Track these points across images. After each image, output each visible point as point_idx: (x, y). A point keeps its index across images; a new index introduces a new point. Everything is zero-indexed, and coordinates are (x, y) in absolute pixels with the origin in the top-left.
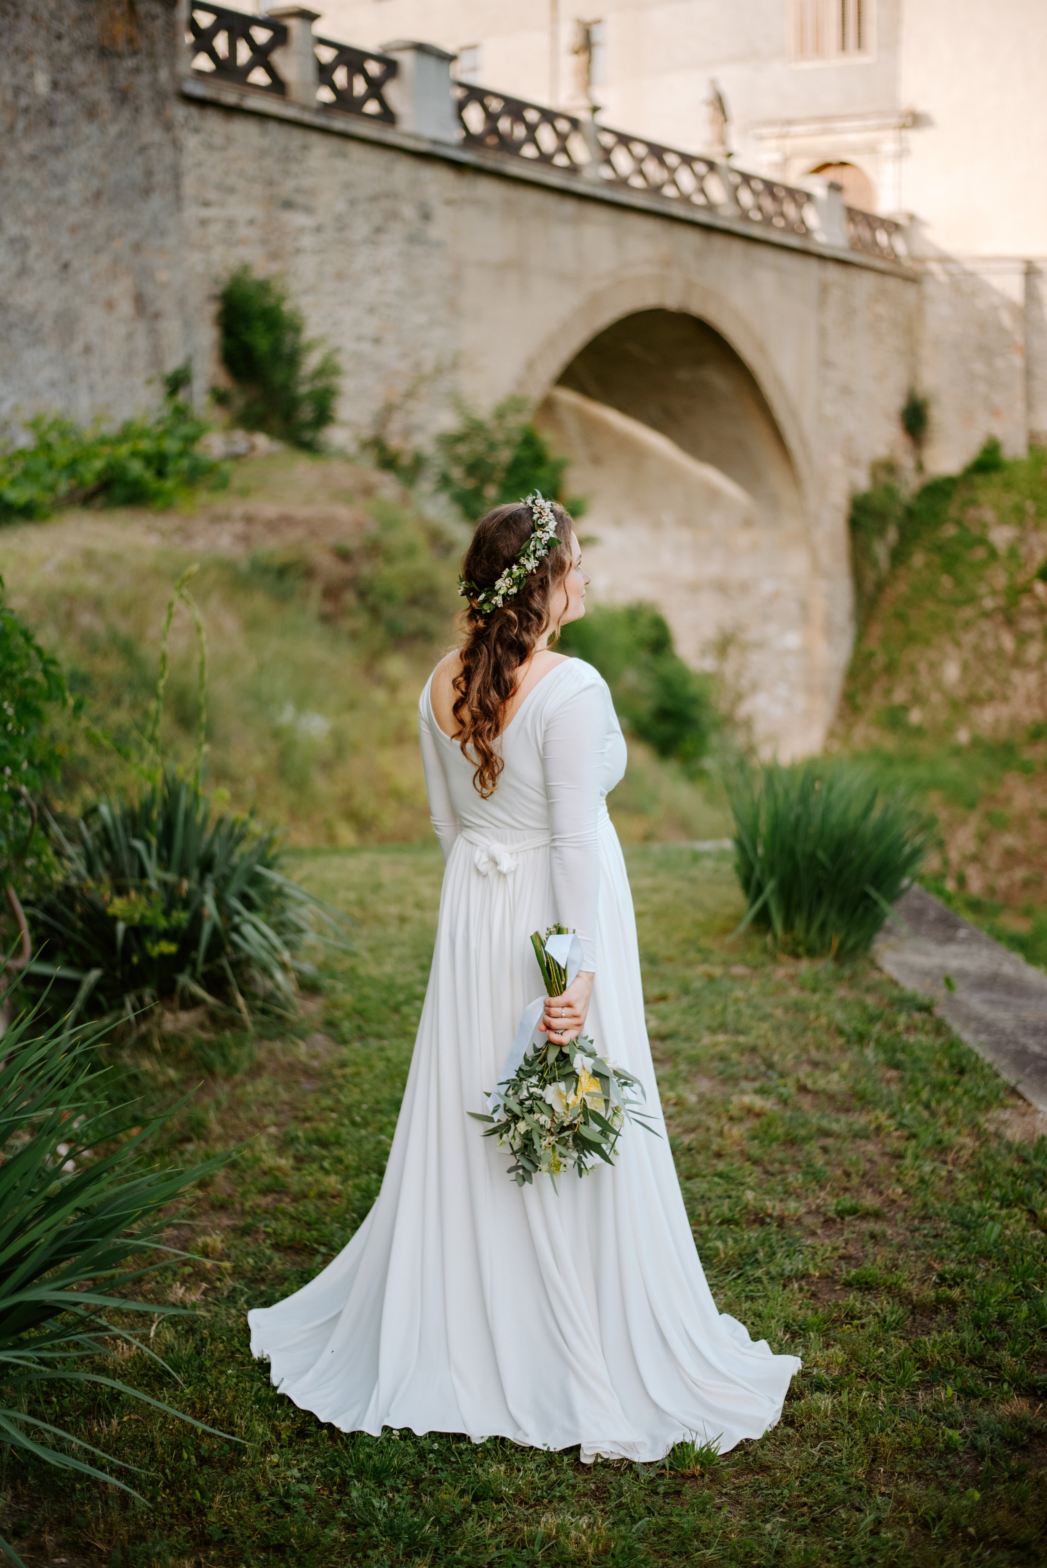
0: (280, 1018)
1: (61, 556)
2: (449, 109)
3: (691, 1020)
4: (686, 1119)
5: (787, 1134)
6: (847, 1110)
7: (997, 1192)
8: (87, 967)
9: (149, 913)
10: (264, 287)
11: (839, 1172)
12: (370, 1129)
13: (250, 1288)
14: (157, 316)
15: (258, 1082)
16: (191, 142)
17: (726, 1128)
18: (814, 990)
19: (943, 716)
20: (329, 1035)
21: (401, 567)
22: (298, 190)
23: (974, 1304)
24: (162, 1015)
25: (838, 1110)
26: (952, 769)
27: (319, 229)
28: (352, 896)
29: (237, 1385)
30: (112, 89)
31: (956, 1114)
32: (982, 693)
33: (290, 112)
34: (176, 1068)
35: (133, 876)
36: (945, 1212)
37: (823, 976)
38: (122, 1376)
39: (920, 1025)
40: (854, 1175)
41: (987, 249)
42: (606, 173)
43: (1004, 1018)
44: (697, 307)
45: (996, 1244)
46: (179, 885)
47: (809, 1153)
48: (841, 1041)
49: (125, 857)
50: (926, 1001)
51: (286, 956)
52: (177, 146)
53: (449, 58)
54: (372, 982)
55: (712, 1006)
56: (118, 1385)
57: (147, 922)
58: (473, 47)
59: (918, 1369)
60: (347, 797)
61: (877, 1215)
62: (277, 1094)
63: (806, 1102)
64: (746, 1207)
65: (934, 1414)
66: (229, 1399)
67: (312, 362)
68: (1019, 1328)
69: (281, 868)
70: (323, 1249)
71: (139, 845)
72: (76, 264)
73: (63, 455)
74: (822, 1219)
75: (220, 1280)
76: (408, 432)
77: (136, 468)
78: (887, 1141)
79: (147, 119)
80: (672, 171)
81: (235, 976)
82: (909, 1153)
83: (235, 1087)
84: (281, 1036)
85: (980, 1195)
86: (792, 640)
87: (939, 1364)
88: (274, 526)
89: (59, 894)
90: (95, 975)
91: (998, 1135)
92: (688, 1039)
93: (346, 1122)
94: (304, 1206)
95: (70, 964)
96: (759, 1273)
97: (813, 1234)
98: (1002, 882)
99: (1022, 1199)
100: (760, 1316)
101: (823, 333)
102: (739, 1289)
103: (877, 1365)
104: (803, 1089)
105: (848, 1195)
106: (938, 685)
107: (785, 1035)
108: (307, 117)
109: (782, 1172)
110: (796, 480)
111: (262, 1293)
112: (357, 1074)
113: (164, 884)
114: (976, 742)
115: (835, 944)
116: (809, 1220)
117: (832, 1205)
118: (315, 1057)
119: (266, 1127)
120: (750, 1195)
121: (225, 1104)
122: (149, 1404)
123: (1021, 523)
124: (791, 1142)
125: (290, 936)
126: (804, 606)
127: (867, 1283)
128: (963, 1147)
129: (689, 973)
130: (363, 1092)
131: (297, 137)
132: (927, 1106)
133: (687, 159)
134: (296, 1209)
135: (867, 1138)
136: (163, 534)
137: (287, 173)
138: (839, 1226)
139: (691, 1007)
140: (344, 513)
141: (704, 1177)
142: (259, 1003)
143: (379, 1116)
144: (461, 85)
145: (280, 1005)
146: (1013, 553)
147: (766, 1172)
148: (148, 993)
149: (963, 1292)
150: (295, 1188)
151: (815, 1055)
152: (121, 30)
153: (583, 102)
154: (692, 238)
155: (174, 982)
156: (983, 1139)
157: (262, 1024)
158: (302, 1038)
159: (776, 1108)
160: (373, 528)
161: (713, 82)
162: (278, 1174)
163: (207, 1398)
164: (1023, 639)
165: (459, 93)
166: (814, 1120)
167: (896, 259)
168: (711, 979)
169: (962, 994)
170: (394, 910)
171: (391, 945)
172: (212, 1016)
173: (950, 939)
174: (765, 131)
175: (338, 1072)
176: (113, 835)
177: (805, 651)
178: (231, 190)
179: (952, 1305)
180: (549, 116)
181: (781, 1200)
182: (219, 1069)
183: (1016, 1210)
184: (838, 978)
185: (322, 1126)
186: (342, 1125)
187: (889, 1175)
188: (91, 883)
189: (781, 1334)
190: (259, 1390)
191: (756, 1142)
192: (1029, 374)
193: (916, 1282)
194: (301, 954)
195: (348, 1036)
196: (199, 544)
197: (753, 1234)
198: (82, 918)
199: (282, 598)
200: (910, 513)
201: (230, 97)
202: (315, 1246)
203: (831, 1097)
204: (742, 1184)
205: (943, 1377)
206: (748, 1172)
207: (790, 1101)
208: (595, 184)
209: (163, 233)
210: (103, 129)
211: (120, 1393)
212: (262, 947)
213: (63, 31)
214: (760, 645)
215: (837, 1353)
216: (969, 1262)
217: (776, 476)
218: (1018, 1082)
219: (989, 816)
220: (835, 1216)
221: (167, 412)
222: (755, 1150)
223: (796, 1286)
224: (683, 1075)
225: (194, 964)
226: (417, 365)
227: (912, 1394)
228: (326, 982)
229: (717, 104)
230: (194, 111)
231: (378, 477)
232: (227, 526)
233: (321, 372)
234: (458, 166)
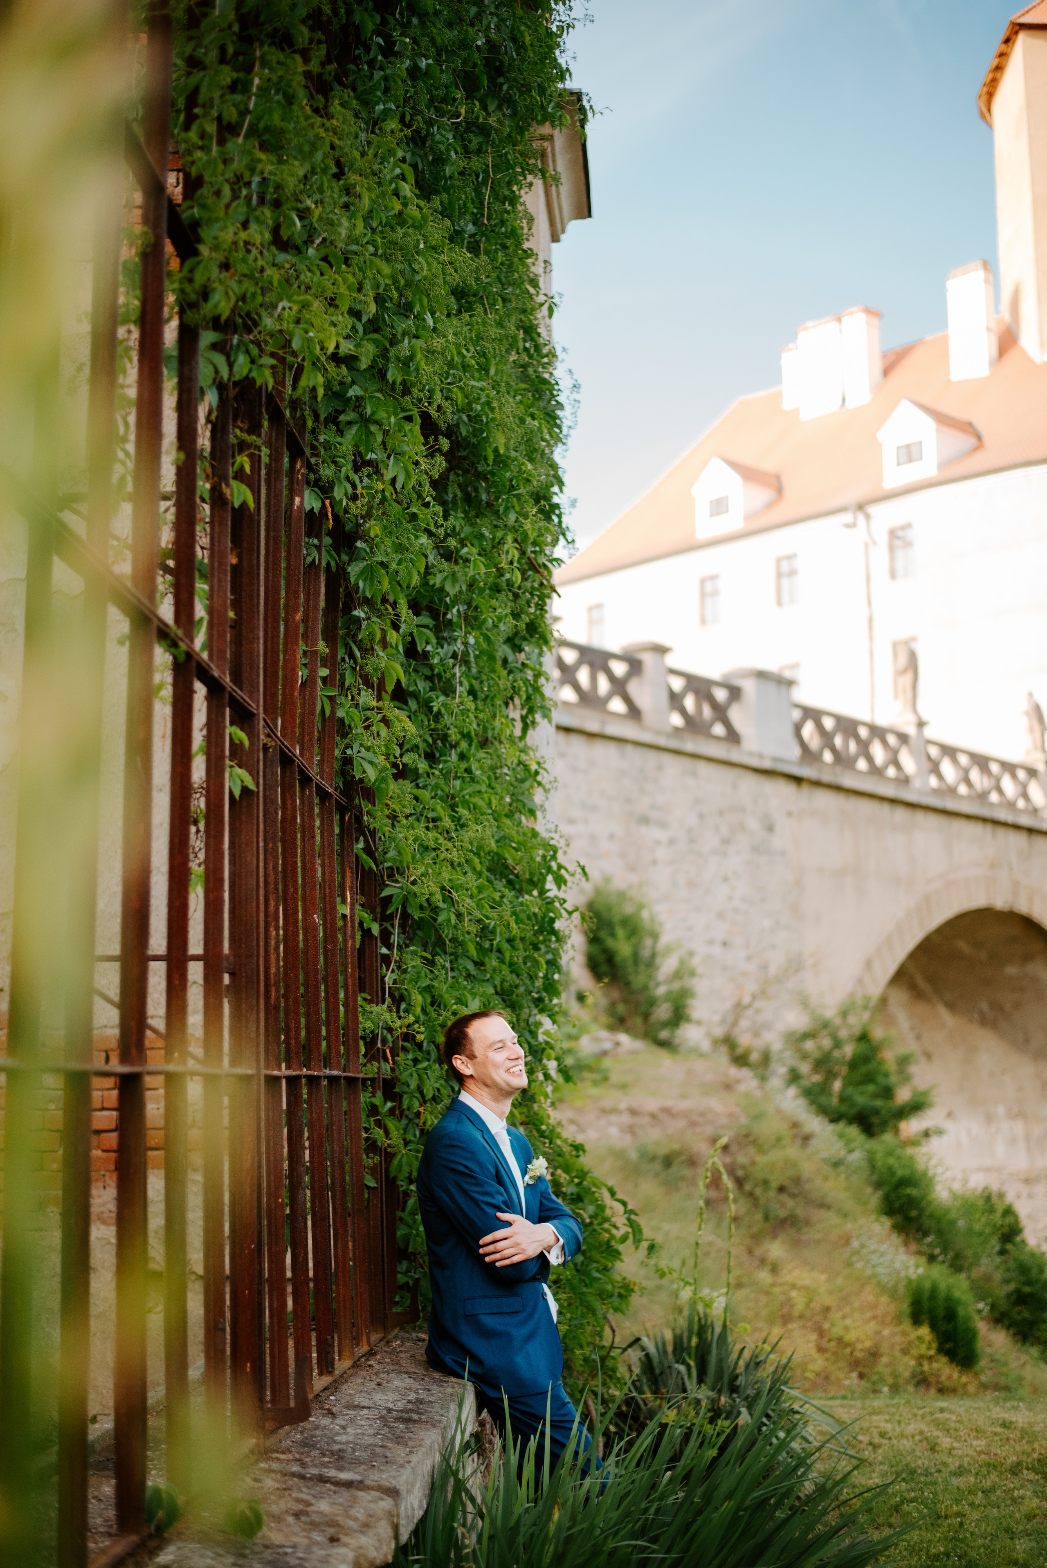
2: (788, 729)
10: (622, 895)
21: (776, 1155)
22: (653, 807)
27: (671, 842)
33: (646, 737)
42: (935, 782)
44: (1023, 907)
46: (719, 1399)
53: (788, 683)
67: (667, 966)
71: (682, 1368)
76: (756, 1030)
80: (996, 778)
88: (656, 1117)
108: (662, 741)
131: (652, 757)
133: (1009, 768)
137: (643, 791)
140: (716, 1106)
144: (797, 706)
153: (911, 718)
154: (1017, 840)
160: (743, 1119)
165: (798, 714)
178: (594, 809)
180: (879, 732)
199: (671, 1185)
201: (592, 726)
208: (922, 793)
226: (764, 967)
229: (1035, 716)
231: (734, 1072)
232: (613, 1118)
233: (678, 975)
234: (798, 780)
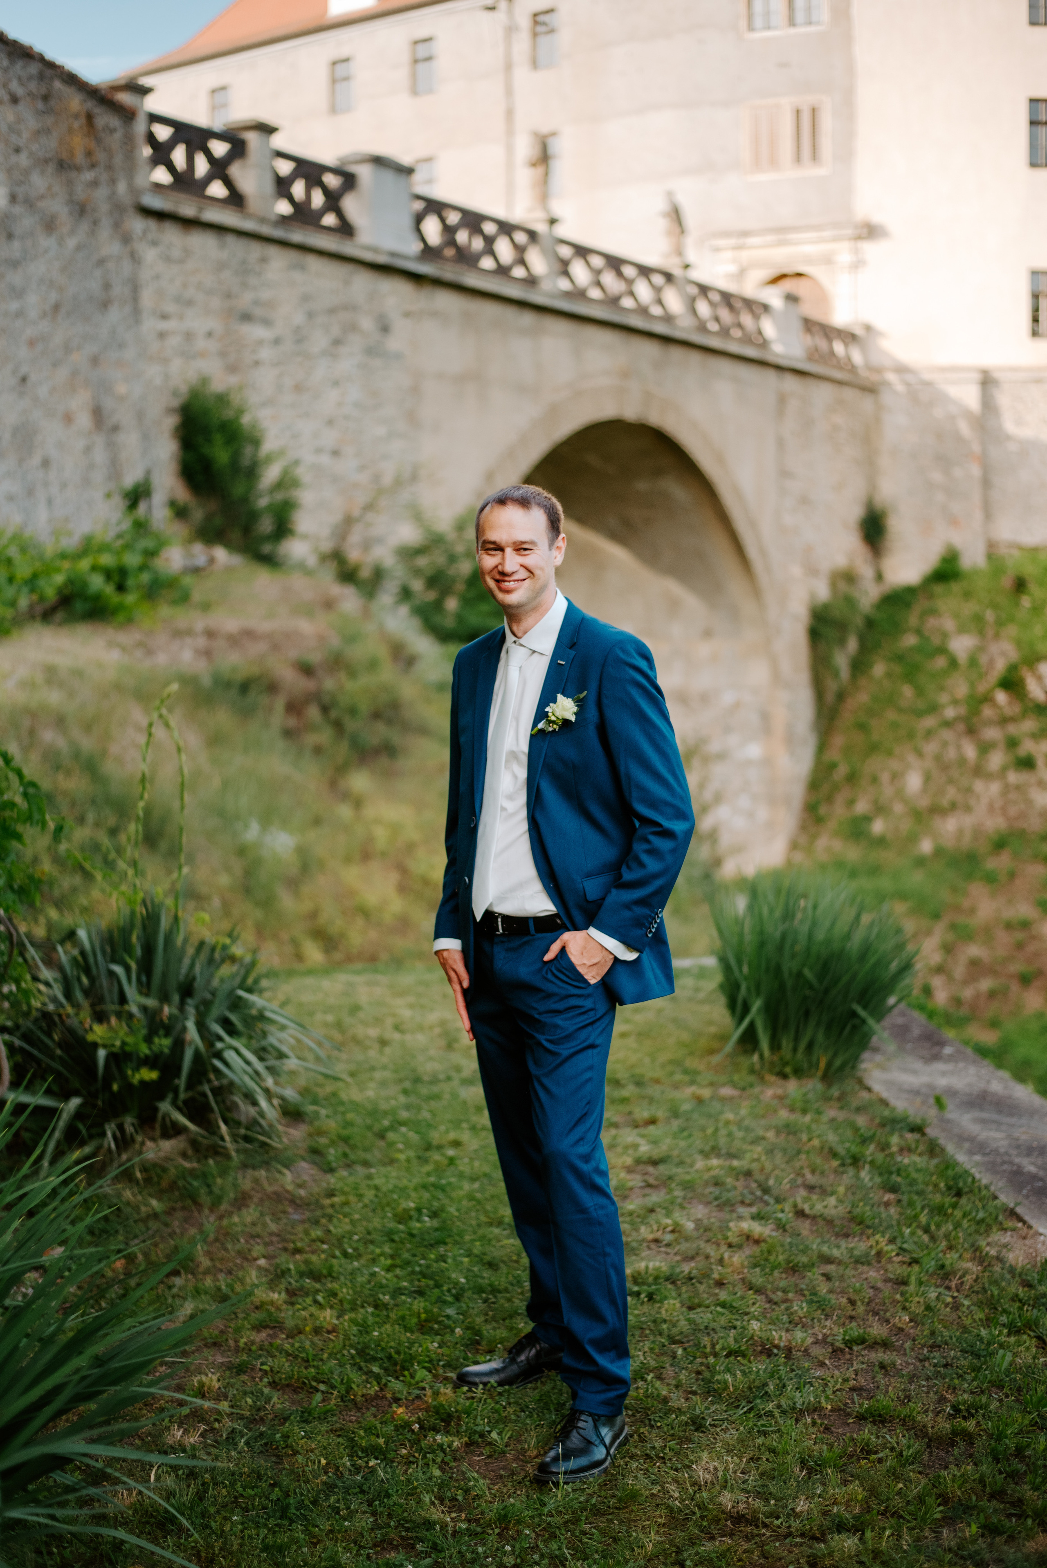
0: (264, 1145)
1: (22, 672)
2: (407, 222)
3: (683, 1144)
4: (684, 1246)
5: (788, 1262)
6: (847, 1236)
7: (1004, 1319)
8: (66, 1097)
9: (130, 1040)
10: (222, 399)
11: (844, 1301)
12: (363, 1261)
13: (250, 1430)
14: (116, 429)
15: (244, 1211)
16: (150, 255)
17: (726, 1255)
18: (804, 1112)
19: (906, 826)
20: (314, 1163)
21: (365, 681)
22: (256, 303)
23: (991, 1436)
24: (143, 1143)
25: (837, 1235)
26: (917, 879)
27: (277, 341)
28: (330, 1018)
29: (242, 1531)
30: (71, 202)
31: (957, 1237)
32: (945, 802)
33: (249, 225)
34: (159, 1199)
35: (113, 1003)
36: (954, 1340)
37: (811, 1096)
38: (125, 1524)
39: (913, 1146)
40: (859, 1303)
41: (943, 358)
42: (564, 284)
43: (996, 1137)
44: (655, 419)
45: (1008, 1373)
46: (161, 1010)
47: (811, 1281)
48: (835, 1163)
49: (104, 982)
50: (918, 1121)
51: (270, 1082)
52: (135, 258)
53: (408, 171)
54: (356, 1106)
55: (703, 1129)
56: (121, 1534)
57: (127, 1049)
58: (428, 160)
59: (939, 1505)
60: (313, 915)
61: (885, 1345)
62: (265, 1225)
63: (804, 1227)
64: (752, 1338)
65: (960, 1552)
66: (235, 1547)
67: (271, 474)
68: (1038, 1460)
69: (261, 992)
70: (322, 1387)
71: (118, 969)
72: (33, 378)
73: (23, 571)
74: (830, 1350)
75: (216, 1420)
76: (367, 545)
77: (97, 582)
78: (889, 1266)
79: (105, 232)
80: (630, 282)
81: (217, 1102)
82: (913, 1279)
83: (221, 1218)
84: (266, 1164)
85: (988, 1322)
86: (754, 751)
87: (960, 1500)
88: (235, 640)
89: (36, 1021)
90: (75, 1102)
91: (999, 1259)
92: (681, 1163)
93: (337, 1253)
94: (300, 1342)
95: (49, 1092)
96: (770, 1406)
97: (822, 1364)
98: (967, 993)
99: (1030, 1325)
100: (774, 1451)
101: (781, 443)
102: (751, 1424)
103: (898, 1502)
104: (800, 1214)
105: (854, 1324)
106: (900, 794)
107: (779, 1157)
108: (266, 230)
109: (786, 1301)
110: (756, 591)
111: (262, 1434)
112: (346, 1203)
113: (144, 1009)
114: (939, 852)
115: (823, 1064)
116: (816, 1351)
117: (839, 1334)
118: (300, 1186)
119: (256, 1259)
120: (755, 1325)
121: (212, 1237)
122: (153, 1553)
123: (981, 632)
124: (793, 1269)
125: (272, 1062)
126: (765, 717)
127: (880, 1416)
128: (966, 1272)
129: (677, 1095)
130: (353, 1222)
131: (256, 250)
132: (927, 1230)
133: (645, 271)
134: (293, 1345)
135: (869, 1264)
136: (124, 649)
137: (244, 285)
138: (848, 1356)
139: (683, 1130)
140: (306, 627)
141: (708, 1307)
142: (242, 1131)
143: (371, 1247)
144: (419, 197)
145: (264, 1133)
146: (973, 662)
147: (770, 1301)
148: (129, 1122)
149: (978, 1424)
150: (290, 1323)
151: (810, 1178)
152: (79, 143)
153: (540, 215)
154: (650, 349)
155: (156, 1109)
156: (986, 1264)
157: (245, 1151)
158: (287, 1167)
159: (774, 1234)
160: (335, 642)
161: (670, 194)
162: (273, 1310)
163: (213, 1547)
164: (985, 748)
165: (419, 206)
166: (814, 1247)
167: (853, 369)
168: (700, 1101)
169: (952, 1113)
170: (373, 1032)
171: (373, 1069)
172: (194, 1144)
173: (936, 1057)
174: (722, 242)
175: (327, 1202)
176: (91, 960)
177: (767, 762)
178: (190, 303)
179: (969, 1438)
180: (506, 228)
181: (787, 1330)
182: (204, 1198)
183: (1025, 1337)
184: (828, 1099)
185: (314, 1258)
186: (334, 1257)
187: (895, 1302)
188: (70, 1010)
189: (797, 1470)
190: (266, 1537)
191: (758, 1270)
192: (986, 483)
193: (931, 1414)
194: (283, 1079)
195: (334, 1165)
196: (162, 659)
197: (760, 1366)
198: (59, 1045)
199: (246, 713)
200: (870, 623)
201: (188, 210)
202: (314, 1384)
203: (830, 1222)
204: (747, 1314)
205: (965, 1513)
206: (751, 1302)
207: (787, 1227)
208: (552, 296)
209: (121, 346)
210: (61, 243)
211: (123, 1542)
212: (246, 1072)
213: (21, 145)
214: (722, 756)
215: (856, 1489)
216: (982, 1392)
217: (735, 586)
218: (1017, 1204)
219: (953, 927)
220: (842, 1346)
221: (126, 525)
222: (757, 1277)
223: (809, 1420)
224: (679, 1201)
225: (176, 1091)
226: (377, 478)
227: (934, 1532)
228: (310, 1108)
229: (674, 216)
230: (152, 224)
231: (338, 590)
232: (188, 641)
233: (280, 485)
234: (416, 278)
